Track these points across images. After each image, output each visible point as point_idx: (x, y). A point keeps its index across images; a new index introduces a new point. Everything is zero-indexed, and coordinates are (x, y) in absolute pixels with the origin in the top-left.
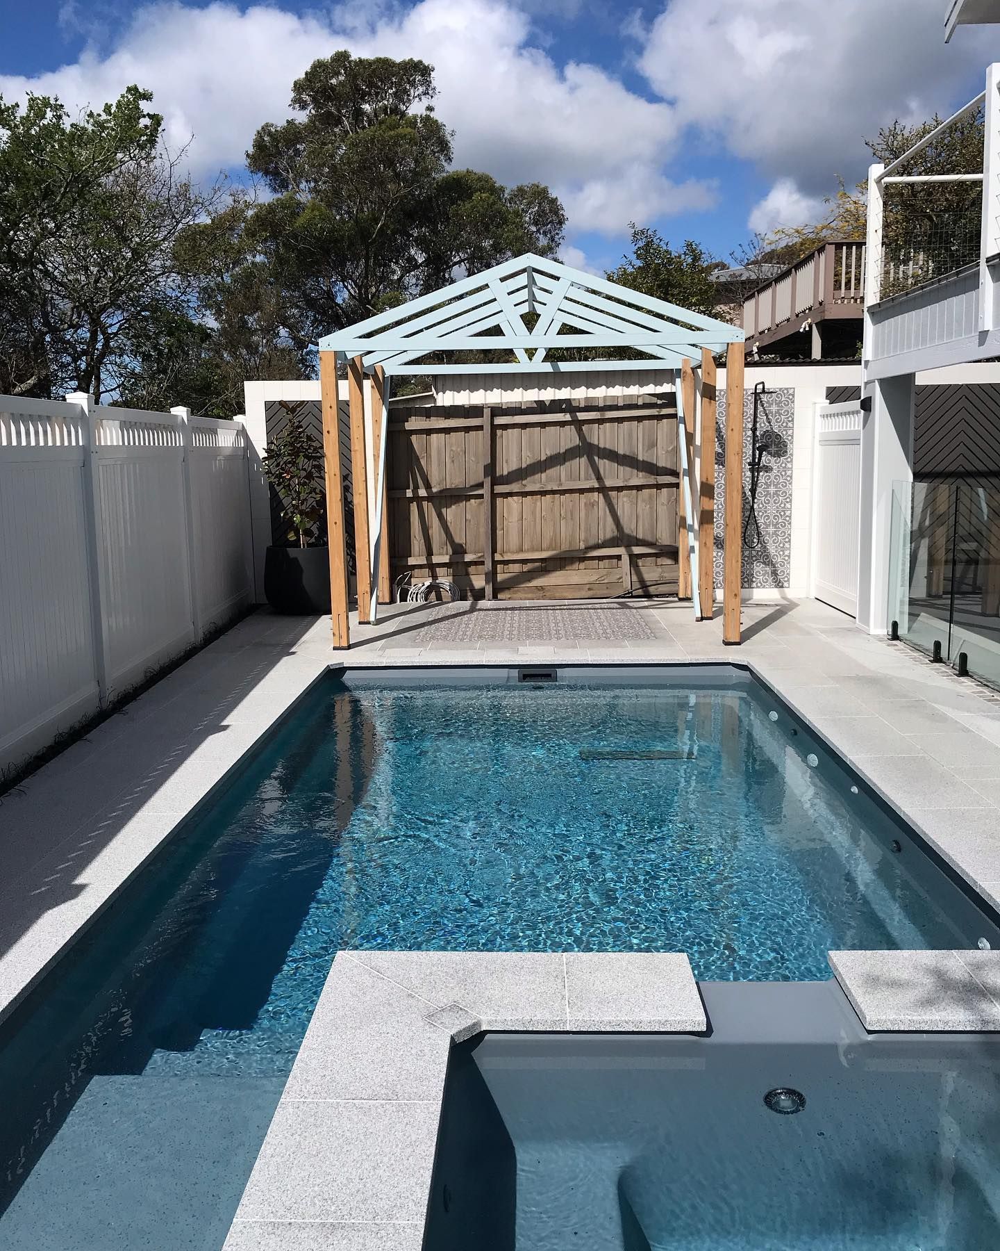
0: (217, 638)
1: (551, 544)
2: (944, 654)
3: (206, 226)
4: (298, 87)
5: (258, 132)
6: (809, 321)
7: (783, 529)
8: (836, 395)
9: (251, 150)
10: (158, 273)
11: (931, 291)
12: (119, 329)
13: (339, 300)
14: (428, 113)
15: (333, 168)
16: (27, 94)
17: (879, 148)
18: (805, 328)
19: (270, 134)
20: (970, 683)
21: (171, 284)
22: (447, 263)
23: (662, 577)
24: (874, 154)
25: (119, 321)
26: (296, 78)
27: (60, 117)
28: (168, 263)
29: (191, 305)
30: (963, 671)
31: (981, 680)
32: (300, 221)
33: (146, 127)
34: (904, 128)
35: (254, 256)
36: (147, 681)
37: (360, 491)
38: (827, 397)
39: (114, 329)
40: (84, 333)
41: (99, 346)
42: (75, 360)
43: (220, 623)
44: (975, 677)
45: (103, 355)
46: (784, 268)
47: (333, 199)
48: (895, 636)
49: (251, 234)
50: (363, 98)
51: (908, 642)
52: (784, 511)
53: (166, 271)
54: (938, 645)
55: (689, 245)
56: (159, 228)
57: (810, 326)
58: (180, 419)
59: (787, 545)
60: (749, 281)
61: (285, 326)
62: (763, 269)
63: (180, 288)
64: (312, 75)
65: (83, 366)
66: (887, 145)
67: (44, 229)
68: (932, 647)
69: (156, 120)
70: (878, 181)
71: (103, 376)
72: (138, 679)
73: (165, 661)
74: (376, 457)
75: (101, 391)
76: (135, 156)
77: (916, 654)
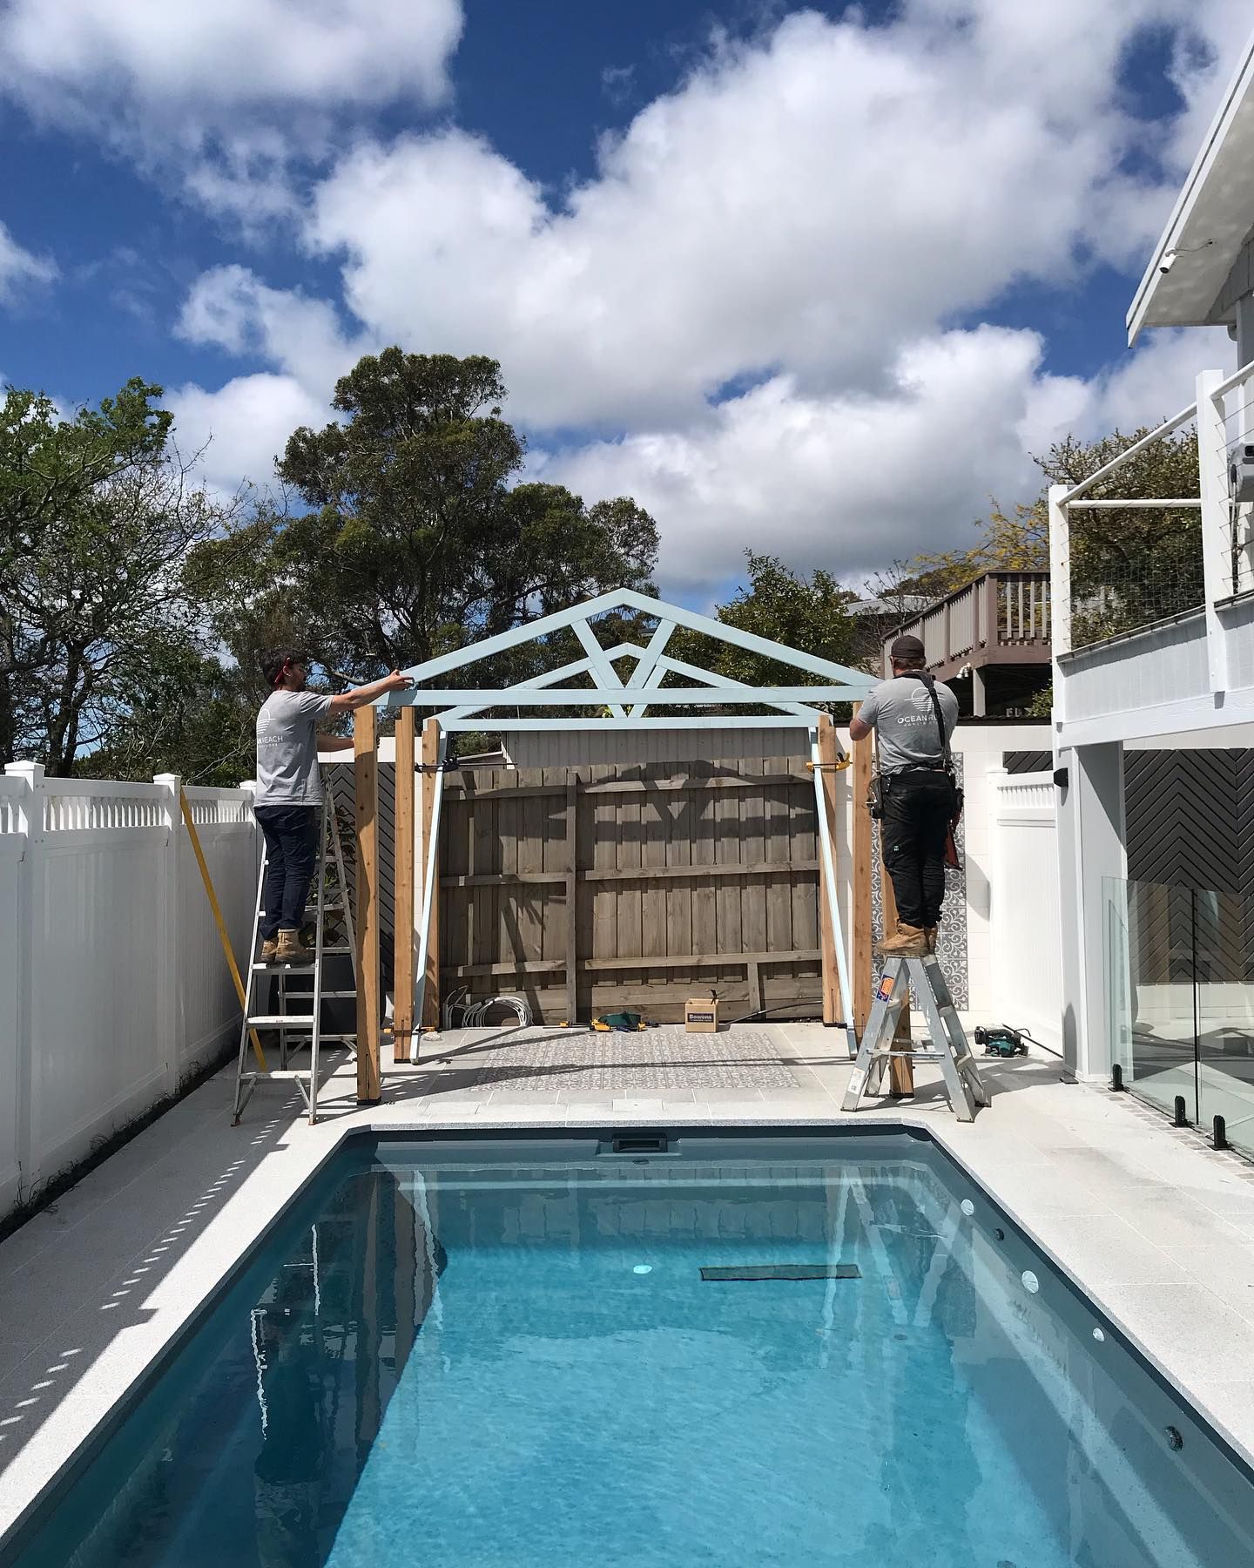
0: (197, 1086)
1: (654, 948)
2: (1190, 1114)
3: (224, 543)
4: (343, 385)
5: (291, 438)
6: (969, 665)
7: (956, 933)
8: (1017, 762)
9: (283, 458)
10: (158, 598)
11: (1140, 640)
12: (106, 665)
13: (387, 630)
14: (494, 416)
15: (381, 479)
16: (7, 388)
17: (1052, 466)
18: (963, 674)
19: (305, 440)
20: (1233, 1161)
21: (176, 611)
22: (520, 590)
23: (802, 994)
24: (1046, 472)
25: (107, 656)
26: (340, 376)
27: (45, 415)
28: (173, 587)
29: (200, 636)
30: (1221, 1143)
31: (1248, 1156)
32: (341, 538)
33: (153, 426)
34: (1080, 444)
35: (284, 579)
36: (95, 1155)
37: (404, 882)
38: (1005, 764)
39: (99, 666)
40: (62, 671)
41: (79, 685)
42: (45, 703)
43: (204, 1063)
44: (1237, 1150)
45: (83, 697)
46: (933, 601)
47: (382, 514)
48: (1118, 1086)
49: (279, 553)
50: (419, 399)
51: (1136, 1095)
52: (956, 909)
53: (170, 595)
54: (1180, 1102)
55: (819, 575)
56: (165, 544)
57: (970, 673)
58: (165, 791)
59: (963, 954)
60: (888, 615)
61: (319, 661)
62: (905, 602)
63: (186, 616)
64: (358, 374)
65: (57, 711)
66: (1061, 462)
67: (17, 543)
68: (1173, 1104)
69: (166, 419)
70: (1061, 505)
71: (81, 722)
72: (79, 1154)
73: (121, 1123)
74: (426, 834)
75: (78, 741)
76: (137, 460)
77: (1151, 1113)
